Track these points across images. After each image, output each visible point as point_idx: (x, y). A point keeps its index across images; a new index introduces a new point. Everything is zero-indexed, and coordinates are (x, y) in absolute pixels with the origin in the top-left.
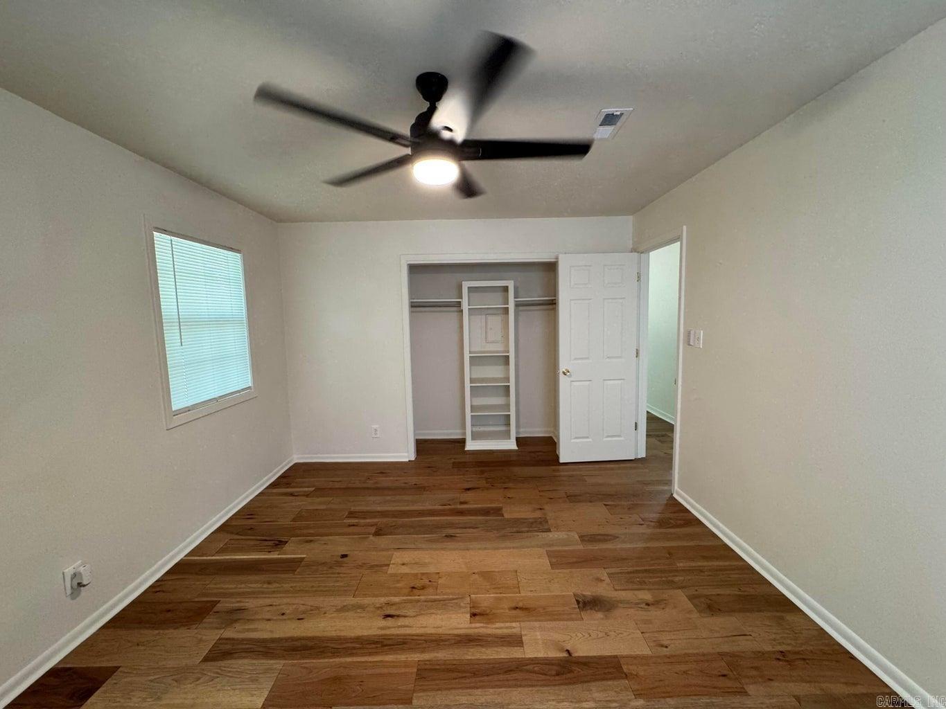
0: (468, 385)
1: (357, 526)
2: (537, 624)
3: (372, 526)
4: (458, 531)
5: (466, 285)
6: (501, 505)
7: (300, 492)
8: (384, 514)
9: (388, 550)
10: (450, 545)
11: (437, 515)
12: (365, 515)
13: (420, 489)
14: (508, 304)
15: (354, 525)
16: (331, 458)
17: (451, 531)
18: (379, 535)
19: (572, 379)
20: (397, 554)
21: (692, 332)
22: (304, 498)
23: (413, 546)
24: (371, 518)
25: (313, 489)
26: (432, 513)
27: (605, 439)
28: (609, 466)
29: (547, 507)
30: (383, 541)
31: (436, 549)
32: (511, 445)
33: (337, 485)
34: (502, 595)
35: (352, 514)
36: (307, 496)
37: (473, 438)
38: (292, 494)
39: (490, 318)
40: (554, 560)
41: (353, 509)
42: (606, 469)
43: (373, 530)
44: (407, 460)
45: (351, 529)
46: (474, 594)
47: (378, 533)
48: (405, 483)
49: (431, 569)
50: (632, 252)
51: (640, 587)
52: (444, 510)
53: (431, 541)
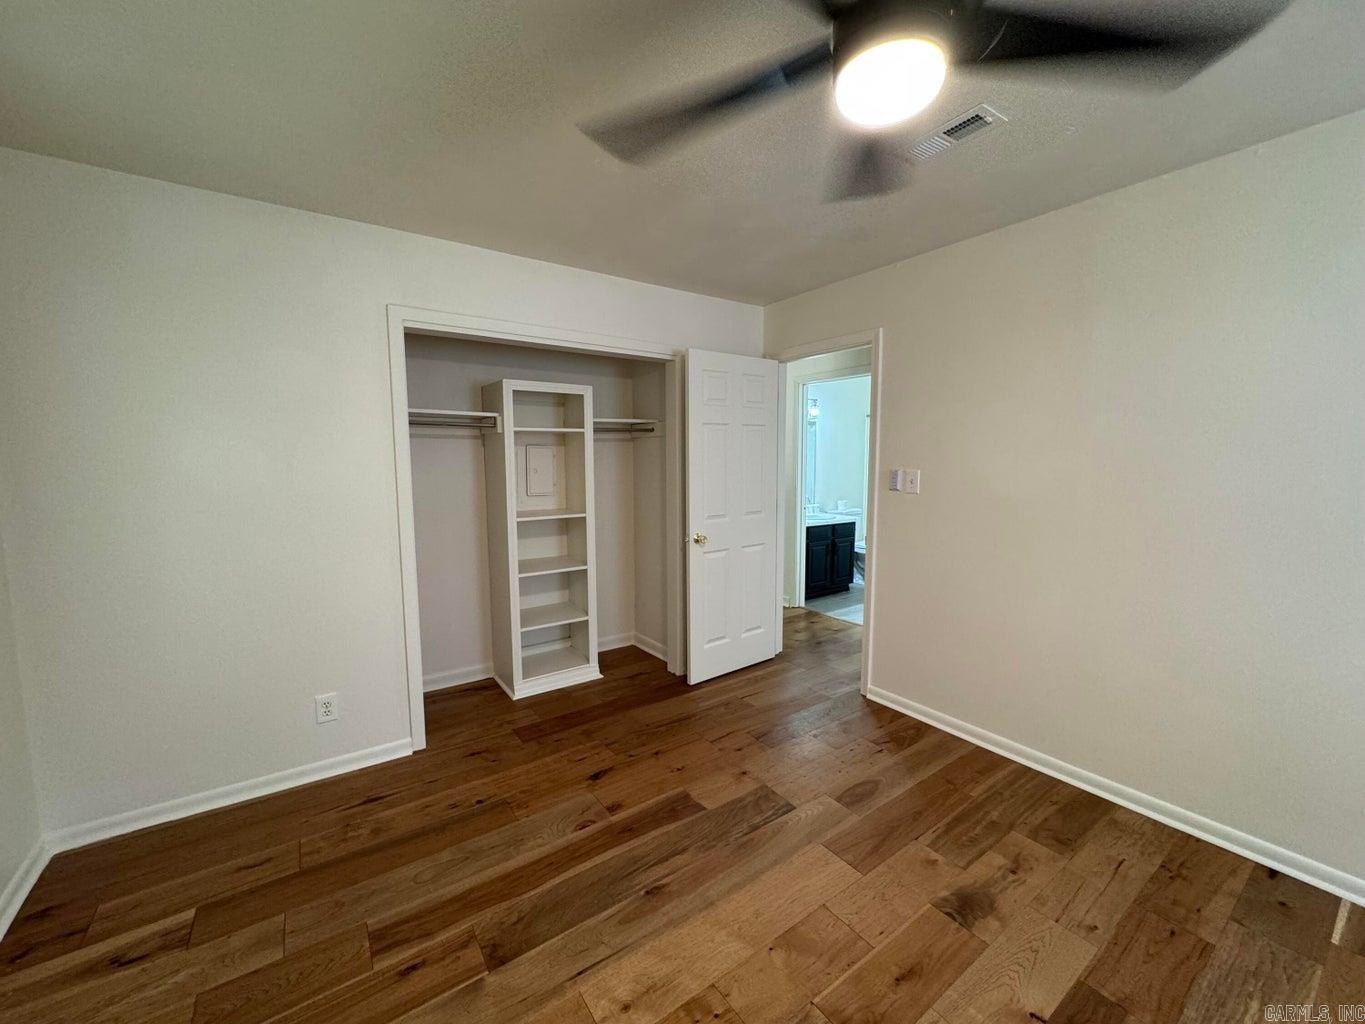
0: (514, 577)
1: (423, 963)
2: (951, 994)
3: (464, 945)
4: (660, 870)
5: (509, 386)
6: (681, 789)
7: (143, 941)
8: (470, 902)
9: (558, 990)
10: (671, 909)
11: (588, 855)
12: (419, 925)
13: (498, 810)
14: (583, 428)
15: (414, 968)
16: (185, 806)
17: (648, 878)
18: (503, 962)
19: (705, 549)
20: (586, 988)
21: (900, 473)
22: (180, 955)
23: (603, 952)
24: (445, 926)
25: (191, 913)
26: (572, 855)
27: (743, 636)
28: (759, 673)
29: (747, 767)
30: (526, 971)
31: (656, 933)
32: (591, 672)
33: (267, 874)
34: (855, 967)
35: (384, 940)
36: (185, 942)
37: (526, 674)
38: (118, 962)
39: (532, 450)
40: (850, 857)
41: (373, 922)
42: (757, 680)
43: (474, 955)
44: (409, 752)
45: (418, 982)
46: (816, 995)
47: (497, 958)
48: (454, 806)
49: (691, 987)
50: (765, 358)
51: (976, 850)
52: (592, 838)
53: (626, 920)
